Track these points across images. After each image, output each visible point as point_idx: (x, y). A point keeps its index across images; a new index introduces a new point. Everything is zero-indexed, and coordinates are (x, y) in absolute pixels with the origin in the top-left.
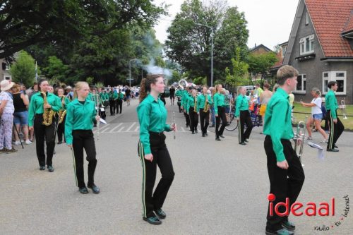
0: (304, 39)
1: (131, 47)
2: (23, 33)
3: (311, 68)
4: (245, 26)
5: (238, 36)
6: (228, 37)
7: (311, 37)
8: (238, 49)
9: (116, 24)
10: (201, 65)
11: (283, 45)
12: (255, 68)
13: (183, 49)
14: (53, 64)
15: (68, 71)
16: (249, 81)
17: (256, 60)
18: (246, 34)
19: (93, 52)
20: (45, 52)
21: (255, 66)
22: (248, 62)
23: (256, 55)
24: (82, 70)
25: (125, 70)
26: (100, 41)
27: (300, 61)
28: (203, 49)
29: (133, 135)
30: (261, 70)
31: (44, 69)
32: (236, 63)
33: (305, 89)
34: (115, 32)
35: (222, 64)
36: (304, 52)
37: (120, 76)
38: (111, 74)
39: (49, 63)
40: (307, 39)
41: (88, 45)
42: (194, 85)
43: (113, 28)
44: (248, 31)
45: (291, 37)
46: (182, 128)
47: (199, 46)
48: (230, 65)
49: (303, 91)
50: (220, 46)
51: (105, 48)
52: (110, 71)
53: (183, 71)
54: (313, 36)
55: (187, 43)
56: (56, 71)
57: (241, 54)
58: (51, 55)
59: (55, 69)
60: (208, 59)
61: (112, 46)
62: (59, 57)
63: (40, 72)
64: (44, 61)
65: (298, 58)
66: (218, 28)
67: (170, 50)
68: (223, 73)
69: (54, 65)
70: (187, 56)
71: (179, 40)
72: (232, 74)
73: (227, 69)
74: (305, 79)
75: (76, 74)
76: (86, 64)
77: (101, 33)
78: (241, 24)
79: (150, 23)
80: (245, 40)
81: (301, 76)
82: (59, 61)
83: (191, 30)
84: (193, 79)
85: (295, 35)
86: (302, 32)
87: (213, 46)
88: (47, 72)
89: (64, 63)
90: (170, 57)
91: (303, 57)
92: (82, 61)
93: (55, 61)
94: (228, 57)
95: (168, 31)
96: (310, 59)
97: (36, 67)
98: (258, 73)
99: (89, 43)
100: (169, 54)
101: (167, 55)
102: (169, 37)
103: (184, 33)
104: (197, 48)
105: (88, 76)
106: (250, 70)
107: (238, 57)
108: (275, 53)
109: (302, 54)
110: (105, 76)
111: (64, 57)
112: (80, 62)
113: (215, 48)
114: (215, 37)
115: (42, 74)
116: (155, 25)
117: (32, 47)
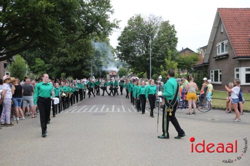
0: (220, 44)
1: (92, 51)
2: (19, 43)
3: (225, 65)
4: (175, 35)
5: (169, 42)
6: (162, 43)
7: (225, 42)
8: (170, 51)
9: (81, 35)
10: (142, 63)
11: (204, 48)
12: (183, 66)
13: (129, 52)
14: (38, 63)
15: (48, 69)
16: (178, 75)
17: (183, 59)
18: (176, 41)
19: (65, 55)
20: (33, 55)
21: (183, 64)
22: (177, 61)
23: (183, 56)
24: (58, 67)
25: (88, 67)
26: (71, 47)
27: (217, 60)
28: (144, 52)
29: (94, 114)
30: (187, 66)
31: (32, 67)
32: (168, 62)
33: (221, 81)
34: (81, 41)
35: (158, 62)
36: (220, 53)
37: (84, 71)
38: (79, 71)
39: (35, 63)
40: (222, 44)
41: (62, 50)
42: (138, 78)
43: (80, 38)
44: (177, 39)
45: (209, 42)
46: (129, 109)
47: (141, 50)
48: (164, 63)
49: (219, 82)
50: (156, 49)
51: (74, 52)
52: (77, 68)
53: (129, 68)
54: (227, 41)
55: (133, 48)
56: (40, 69)
57: (172, 55)
58: (37, 57)
59: (39, 67)
60: (147, 59)
61: (79, 51)
62: (42, 59)
63: (30, 69)
64: (32, 61)
65: (215, 58)
66: (155, 37)
67: (120, 53)
68: (159, 69)
69: (39, 65)
70: (132, 57)
71: (126, 46)
72: (165, 69)
73: (162, 66)
74: (221, 73)
75: (53, 70)
76: (61, 64)
77: (71, 42)
78: (172, 33)
79: (106, 34)
80: (175, 45)
81: (218, 71)
82: (42, 62)
83: (135, 39)
84: (137, 74)
85: (213, 41)
86: (218, 38)
87: (151, 49)
88: (34, 69)
89: (46, 63)
90: (120, 58)
91: (219, 57)
92: (58, 61)
93: (39, 62)
94: (162, 57)
95: (118, 40)
96: (225, 58)
97: (27, 66)
98: (184, 69)
99: (63, 48)
100: (119, 56)
101: (118, 57)
102: (119, 44)
103: (130, 40)
104: (139, 51)
105: (62, 72)
106: (178, 67)
107: (170, 57)
108: (198, 54)
109: (218, 54)
110: (74, 72)
111: (46, 59)
112: (57, 62)
113: (153, 51)
114: (152, 43)
115: (31, 70)
116: (109, 36)
117: (24, 52)
